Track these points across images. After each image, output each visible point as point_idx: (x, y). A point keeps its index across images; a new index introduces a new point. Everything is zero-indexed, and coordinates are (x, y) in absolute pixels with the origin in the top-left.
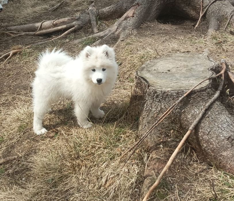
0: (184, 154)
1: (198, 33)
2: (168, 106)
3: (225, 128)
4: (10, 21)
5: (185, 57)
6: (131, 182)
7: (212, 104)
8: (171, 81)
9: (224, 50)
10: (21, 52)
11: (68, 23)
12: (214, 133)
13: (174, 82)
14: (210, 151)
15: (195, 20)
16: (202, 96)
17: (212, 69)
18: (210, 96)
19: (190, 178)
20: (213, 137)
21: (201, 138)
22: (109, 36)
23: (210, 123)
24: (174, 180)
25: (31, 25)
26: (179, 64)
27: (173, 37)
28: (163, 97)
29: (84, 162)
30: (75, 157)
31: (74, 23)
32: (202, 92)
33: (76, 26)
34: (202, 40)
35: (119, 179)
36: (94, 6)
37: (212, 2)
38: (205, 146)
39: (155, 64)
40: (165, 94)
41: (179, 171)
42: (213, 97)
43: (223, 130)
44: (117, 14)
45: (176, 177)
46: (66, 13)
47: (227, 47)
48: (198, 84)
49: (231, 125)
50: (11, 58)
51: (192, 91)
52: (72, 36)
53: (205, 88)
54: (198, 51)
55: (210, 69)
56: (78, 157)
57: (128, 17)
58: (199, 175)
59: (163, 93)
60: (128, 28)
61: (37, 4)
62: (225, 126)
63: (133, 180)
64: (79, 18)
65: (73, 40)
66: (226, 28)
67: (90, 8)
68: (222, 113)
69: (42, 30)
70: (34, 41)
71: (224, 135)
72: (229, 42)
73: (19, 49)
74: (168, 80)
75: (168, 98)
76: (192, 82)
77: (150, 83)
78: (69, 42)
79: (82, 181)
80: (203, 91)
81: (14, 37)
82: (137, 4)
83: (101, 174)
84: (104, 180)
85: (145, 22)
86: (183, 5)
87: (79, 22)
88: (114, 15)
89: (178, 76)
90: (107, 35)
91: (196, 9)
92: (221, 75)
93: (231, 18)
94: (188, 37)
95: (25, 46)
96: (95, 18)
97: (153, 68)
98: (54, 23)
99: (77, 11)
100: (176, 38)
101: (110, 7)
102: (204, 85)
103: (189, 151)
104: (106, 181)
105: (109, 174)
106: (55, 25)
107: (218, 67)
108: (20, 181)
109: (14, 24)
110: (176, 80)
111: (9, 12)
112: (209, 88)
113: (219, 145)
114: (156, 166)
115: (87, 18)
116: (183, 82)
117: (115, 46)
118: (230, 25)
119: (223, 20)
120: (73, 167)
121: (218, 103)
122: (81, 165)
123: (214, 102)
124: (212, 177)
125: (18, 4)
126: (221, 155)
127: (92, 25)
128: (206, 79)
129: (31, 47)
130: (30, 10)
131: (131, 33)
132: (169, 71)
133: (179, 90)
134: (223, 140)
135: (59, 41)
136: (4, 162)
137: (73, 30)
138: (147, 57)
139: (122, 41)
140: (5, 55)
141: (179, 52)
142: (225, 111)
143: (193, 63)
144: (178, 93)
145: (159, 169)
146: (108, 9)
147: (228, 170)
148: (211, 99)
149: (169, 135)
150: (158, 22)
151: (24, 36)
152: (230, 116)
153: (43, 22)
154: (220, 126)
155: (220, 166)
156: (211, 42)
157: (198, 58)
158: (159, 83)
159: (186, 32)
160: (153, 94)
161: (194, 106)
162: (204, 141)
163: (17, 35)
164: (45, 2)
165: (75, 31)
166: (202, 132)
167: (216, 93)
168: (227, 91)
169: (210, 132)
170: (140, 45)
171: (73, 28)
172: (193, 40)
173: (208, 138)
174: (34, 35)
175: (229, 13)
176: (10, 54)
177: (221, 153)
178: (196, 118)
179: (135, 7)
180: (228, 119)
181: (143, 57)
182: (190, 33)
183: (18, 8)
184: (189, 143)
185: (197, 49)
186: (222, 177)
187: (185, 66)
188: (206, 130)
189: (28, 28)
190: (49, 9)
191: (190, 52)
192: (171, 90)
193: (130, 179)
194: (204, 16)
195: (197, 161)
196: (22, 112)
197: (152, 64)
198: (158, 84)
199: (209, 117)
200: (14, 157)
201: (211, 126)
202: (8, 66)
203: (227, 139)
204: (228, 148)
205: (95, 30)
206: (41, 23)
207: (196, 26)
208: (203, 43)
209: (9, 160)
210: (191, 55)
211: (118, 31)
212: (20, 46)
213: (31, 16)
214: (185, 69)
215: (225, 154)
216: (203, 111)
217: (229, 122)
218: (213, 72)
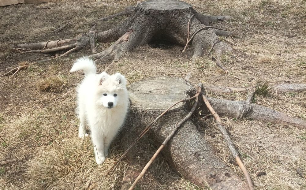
0: (158, 165)
1: (184, 58)
2: (146, 122)
3: (193, 144)
4: (20, 39)
5: (166, 80)
6: (110, 186)
7: (184, 123)
8: (151, 102)
9: (204, 74)
10: (27, 68)
11: (70, 44)
12: (184, 148)
13: (153, 102)
14: (180, 164)
15: (182, 46)
16: (176, 115)
17: (188, 93)
18: (182, 116)
19: (161, 187)
20: (182, 152)
21: (172, 152)
22: (105, 57)
23: (180, 140)
24: (147, 187)
25: (38, 43)
26: (160, 86)
27: (161, 61)
28: (142, 115)
29: (72, 168)
30: (64, 163)
31: (75, 44)
32: (176, 113)
33: (77, 47)
34: (186, 64)
35: (101, 184)
36: (94, 29)
37: (197, 31)
38: (176, 159)
39: (140, 85)
40: (144, 112)
41: (152, 179)
42: (186, 117)
43: (192, 147)
44: (114, 37)
45: (149, 185)
46: (70, 34)
47: (208, 72)
48: (173, 105)
49: (199, 142)
50: (18, 72)
51: (167, 111)
52: (73, 55)
53: (178, 109)
54: (182, 74)
55: (186, 92)
56: (67, 163)
57: (123, 41)
58: (169, 184)
59: (143, 112)
60: (122, 51)
61: (45, 24)
62: (193, 142)
63: (112, 185)
64: (80, 39)
65: (73, 60)
66: (209, 55)
67: (90, 31)
68: (192, 131)
69: (48, 49)
70: (40, 58)
71: (192, 151)
72: (210, 67)
73: (25, 65)
74: (148, 100)
75: (147, 116)
76: (168, 103)
77: (132, 102)
78: (70, 60)
79: (69, 183)
80: (177, 111)
81: (22, 54)
82: (131, 30)
83: (85, 179)
84: (87, 184)
85: (138, 46)
86: (172, 32)
87: (80, 43)
88: (111, 39)
89: (157, 97)
90: (103, 56)
91: (183, 36)
92: (195, 98)
93: (214, 46)
94: (174, 61)
95: (31, 63)
96: (94, 41)
97: (137, 89)
98: (58, 43)
99: (79, 33)
100: (164, 62)
101: (107, 31)
102: (178, 106)
103: (163, 163)
104: (90, 185)
105: (93, 179)
106: (59, 45)
107: (194, 91)
108: (17, 181)
109: (23, 42)
110: (155, 100)
111: (19, 30)
112: (182, 109)
113: (187, 159)
114: (132, 174)
115: (87, 40)
116: (161, 103)
117: (109, 66)
118: (213, 52)
119: (207, 47)
120: (62, 171)
121: (189, 123)
122: (69, 170)
123: (186, 121)
124: (180, 186)
125: (28, 24)
126: (189, 167)
127: (91, 46)
128: (180, 101)
129: (36, 64)
130: (38, 30)
131: (124, 55)
132: (150, 92)
133: (156, 110)
134: (191, 155)
135: (61, 59)
136: (5, 164)
137: (74, 50)
138: (136, 77)
139: (116, 62)
140: (13, 69)
141: (164, 75)
142: (195, 130)
143: (172, 86)
144: (155, 112)
145: (135, 177)
146: (106, 33)
147: (193, 181)
148: (183, 118)
149: (146, 148)
150: (150, 46)
151: (31, 53)
152: (199, 134)
153: (49, 42)
154: (189, 142)
155: (187, 177)
156: (194, 67)
157: (178, 82)
158: (140, 102)
159: (173, 56)
160: (134, 112)
161: (168, 124)
162: (174, 154)
163: (25, 52)
164: (52, 23)
165: (76, 51)
166: (173, 146)
167: (188, 113)
168: (199, 112)
169: (180, 147)
170: (130, 66)
171: (74, 48)
172: (179, 64)
173: (178, 152)
174: (40, 53)
175: (212, 42)
176: (17, 69)
177: (188, 166)
178: (169, 135)
179: (129, 32)
180: (197, 137)
181: (132, 78)
182: (177, 58)
183: (28, 27)
184: (163, 155)
185: (181, 72)
186: (188, 187)
187: (164, 89)
188: (177, 145)
189: (35, 46)
190: (55, 29)
191: (174, 75)
192: (149, 109)
193: (109, 184)
194: (191, 43)
195: (169, 172)
196: (23, 121)
197: (137, 85)
198: (139, 104)
199: (180, 135)
200: (14, 160)
201: (181, 142)
202: (16, 80)
203: (194, 154)
204: (195, 162)
205: (94, 51)
206: (47, 42)
207: (183, 52)
208: (187, 67)
209: (9, 163)
210: (172, 79)
211: (113, 53)
212: (27, 62)
213: (39, 36)
214: (165, 91)
215: (191, 167)
216: (176, 129)
217: (197, 140)
218: (188, 95)
